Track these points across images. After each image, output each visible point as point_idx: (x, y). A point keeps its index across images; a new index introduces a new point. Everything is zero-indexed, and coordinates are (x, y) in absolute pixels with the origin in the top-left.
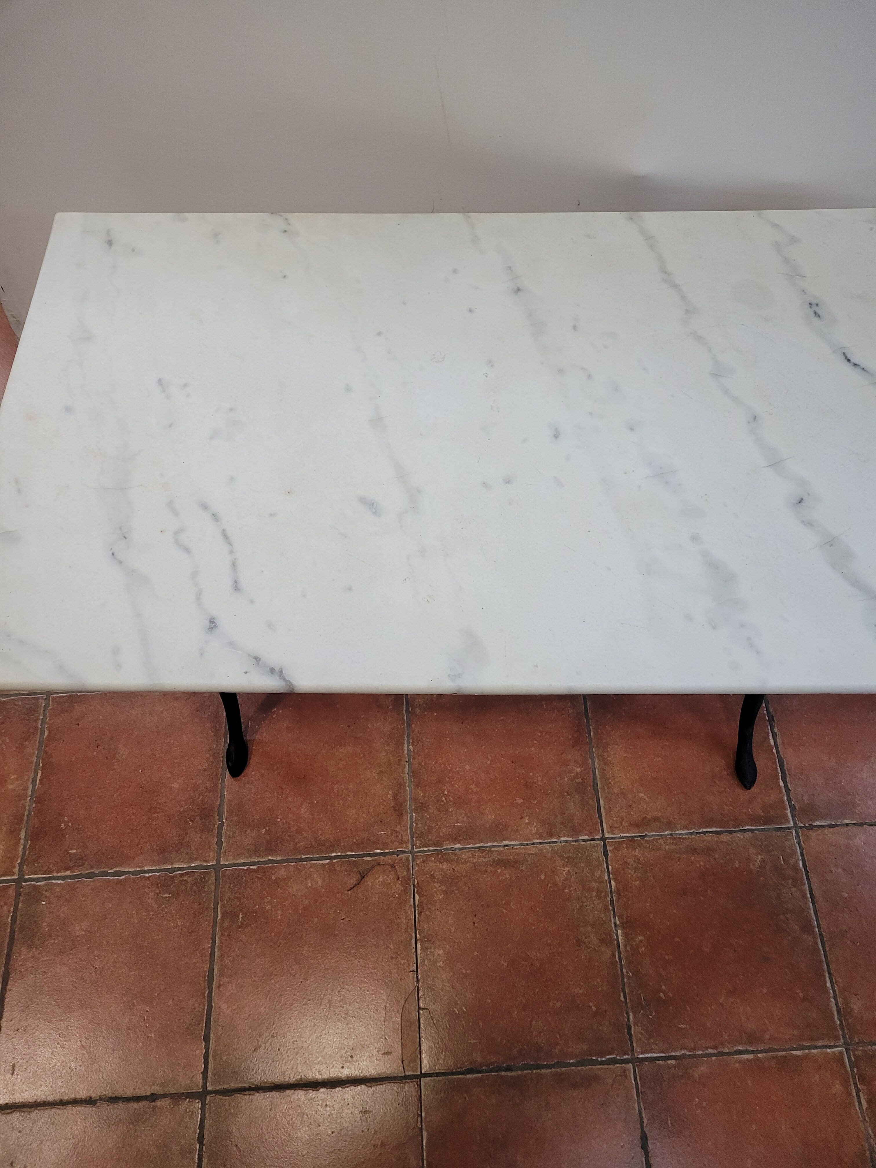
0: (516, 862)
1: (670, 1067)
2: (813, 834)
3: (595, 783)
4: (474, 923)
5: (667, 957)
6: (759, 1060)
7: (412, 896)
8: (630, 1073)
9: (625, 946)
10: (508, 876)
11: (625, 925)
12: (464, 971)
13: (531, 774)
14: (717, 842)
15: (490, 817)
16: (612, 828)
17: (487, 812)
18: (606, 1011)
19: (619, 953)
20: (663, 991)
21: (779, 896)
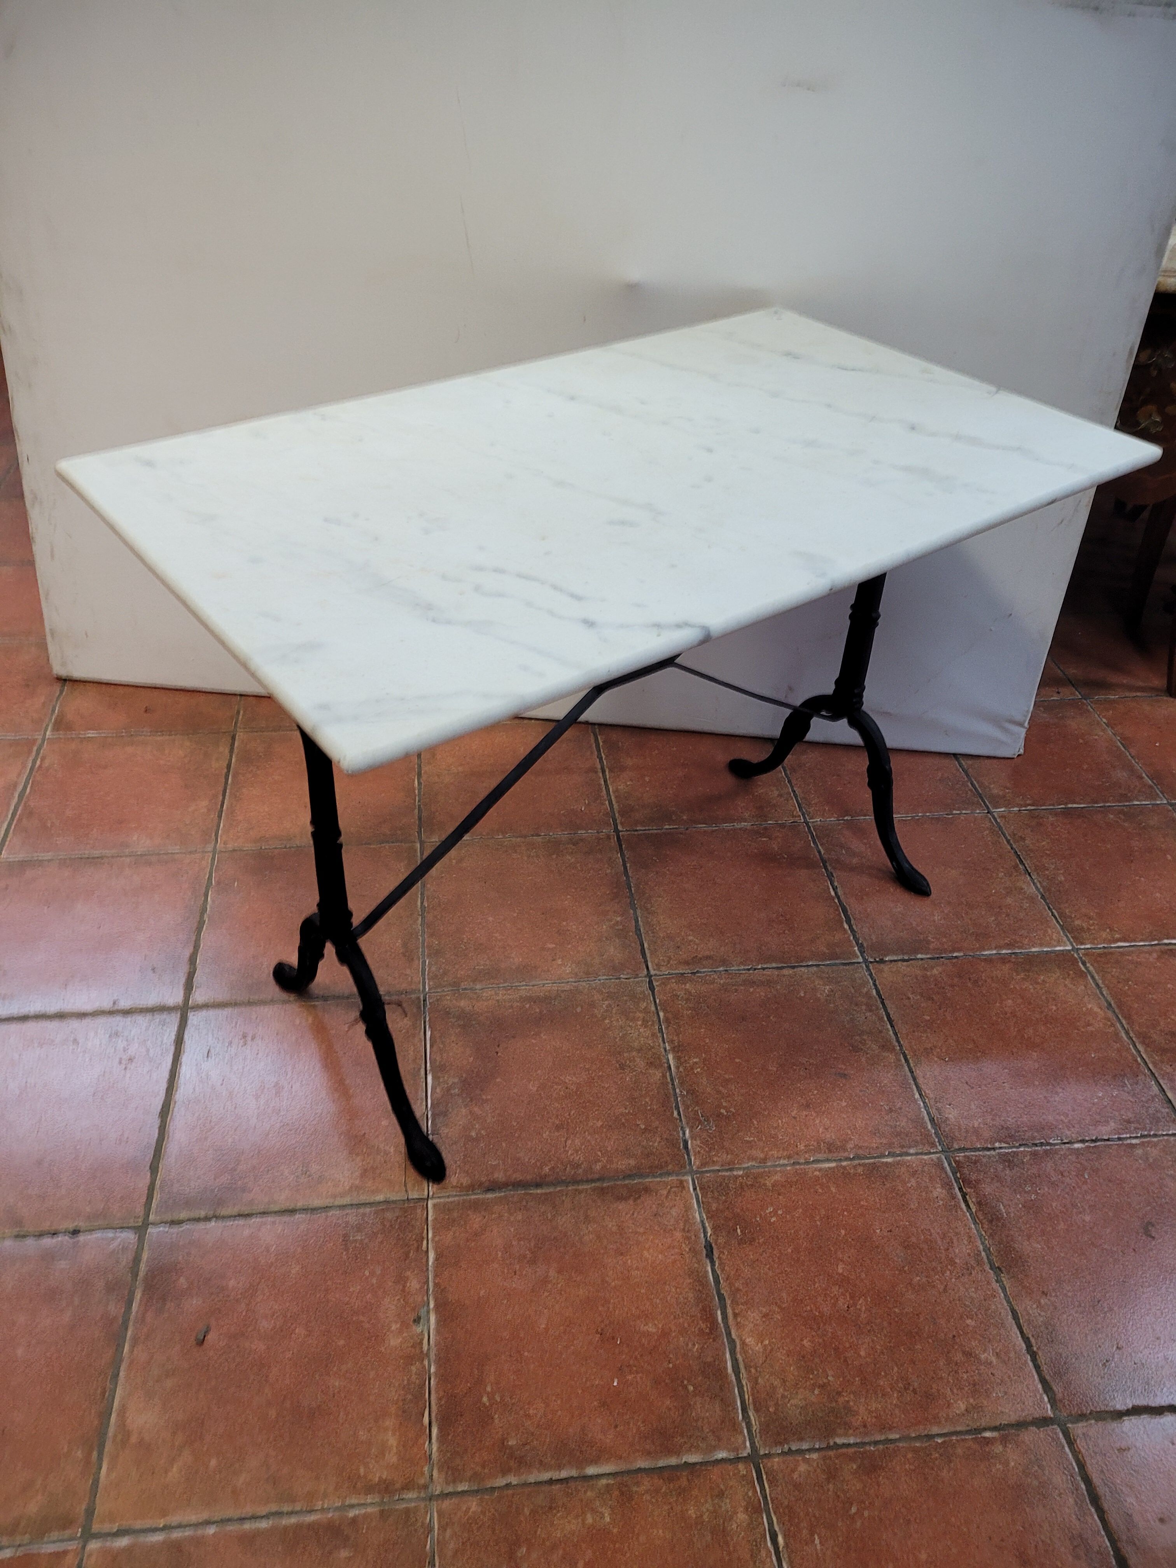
0: (547, 998)
1: (736, 1177)
2: (886, 968)
3: (637, 930)
4: (497, 1053)
5: (727, 1076)
6: (844, 1168)
7: (423, 1030)
8: (688, 1183)
9: (677, 1068)
10: (538, 1010)
11: (677, 1049)
12: (484, 1097)
13: (564, 923)
14: (778, 975)
15: (516, 960)
16: (658, 966)
17: (513, 955)
18: (657, 1128)
19: (671, 1075)
20: (725, 1108)
21: (852, 1020)
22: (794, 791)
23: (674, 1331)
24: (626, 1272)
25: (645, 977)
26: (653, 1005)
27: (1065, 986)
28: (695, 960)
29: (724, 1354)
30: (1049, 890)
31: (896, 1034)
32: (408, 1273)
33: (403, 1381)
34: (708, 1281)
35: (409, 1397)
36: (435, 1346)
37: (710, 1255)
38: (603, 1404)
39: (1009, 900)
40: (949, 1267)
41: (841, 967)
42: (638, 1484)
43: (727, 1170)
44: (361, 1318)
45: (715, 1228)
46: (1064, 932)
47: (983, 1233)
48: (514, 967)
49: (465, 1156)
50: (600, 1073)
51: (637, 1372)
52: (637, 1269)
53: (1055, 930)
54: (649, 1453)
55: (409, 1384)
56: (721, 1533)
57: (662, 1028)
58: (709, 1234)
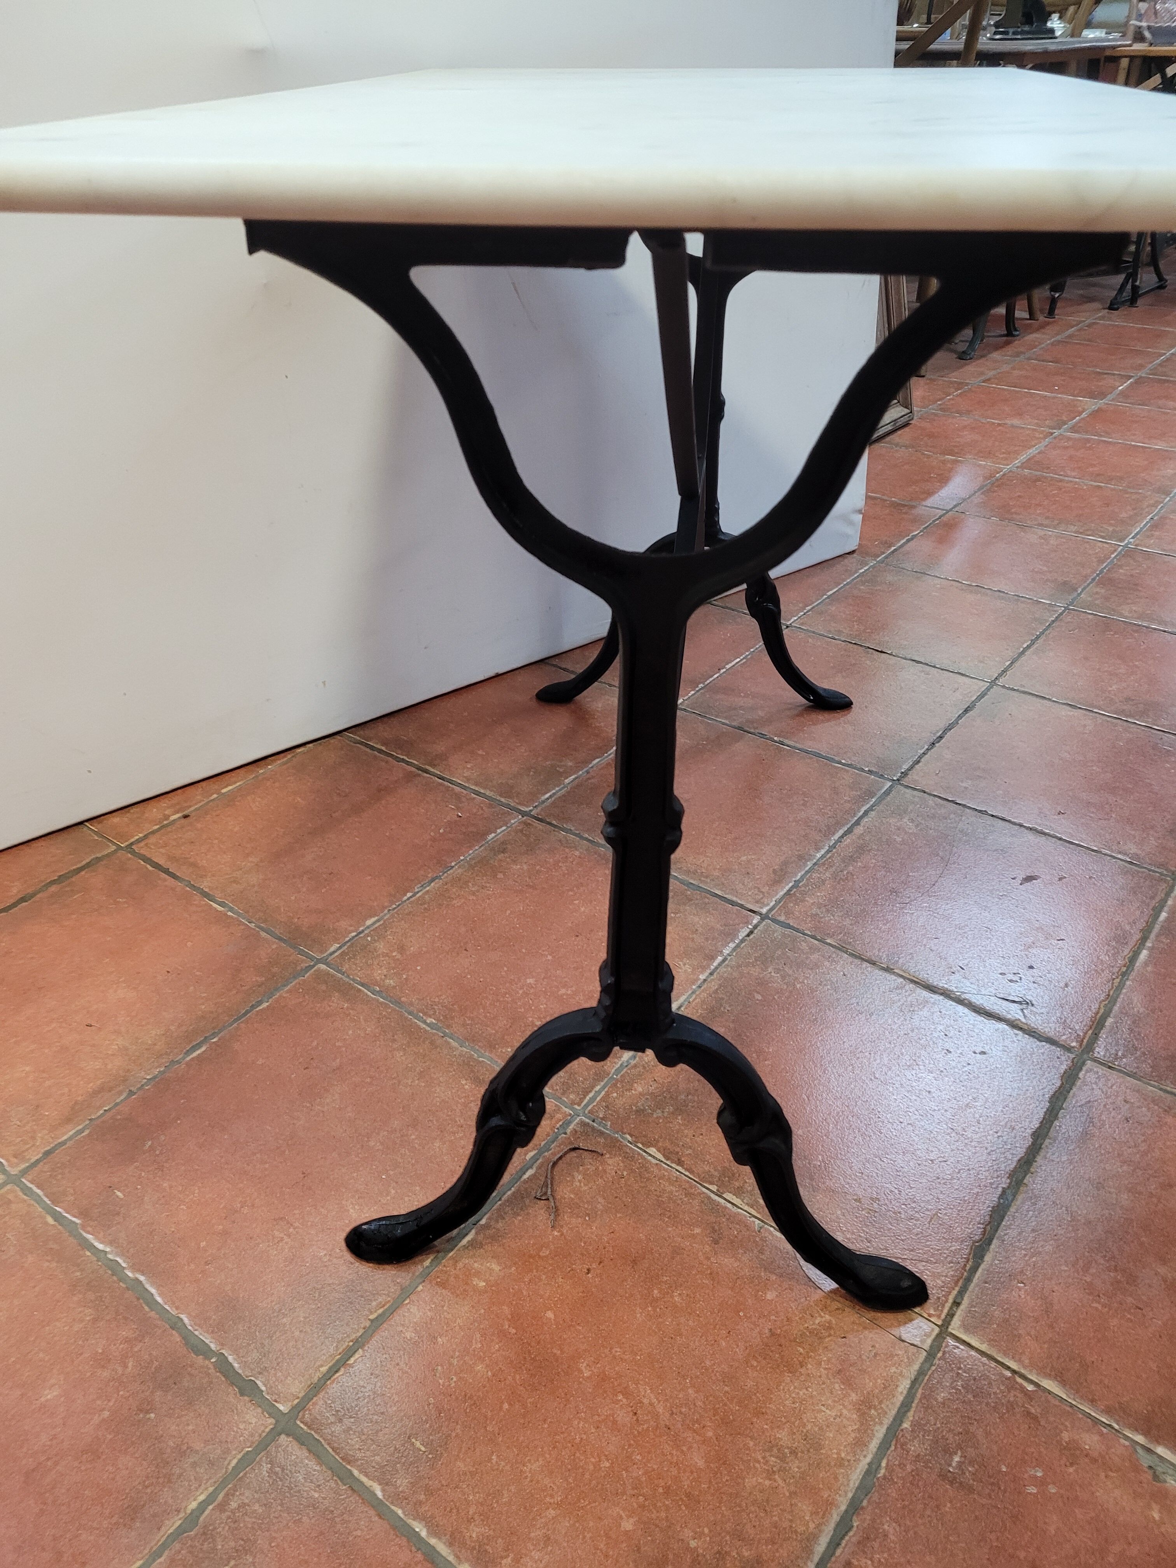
2: (914, 777)
6: (1154, 948)
14: (857, 838)
16: (759, 902)
26: (811, 939)
28: (778, 874)
32: (1065, 1436)
41: (887, 799)
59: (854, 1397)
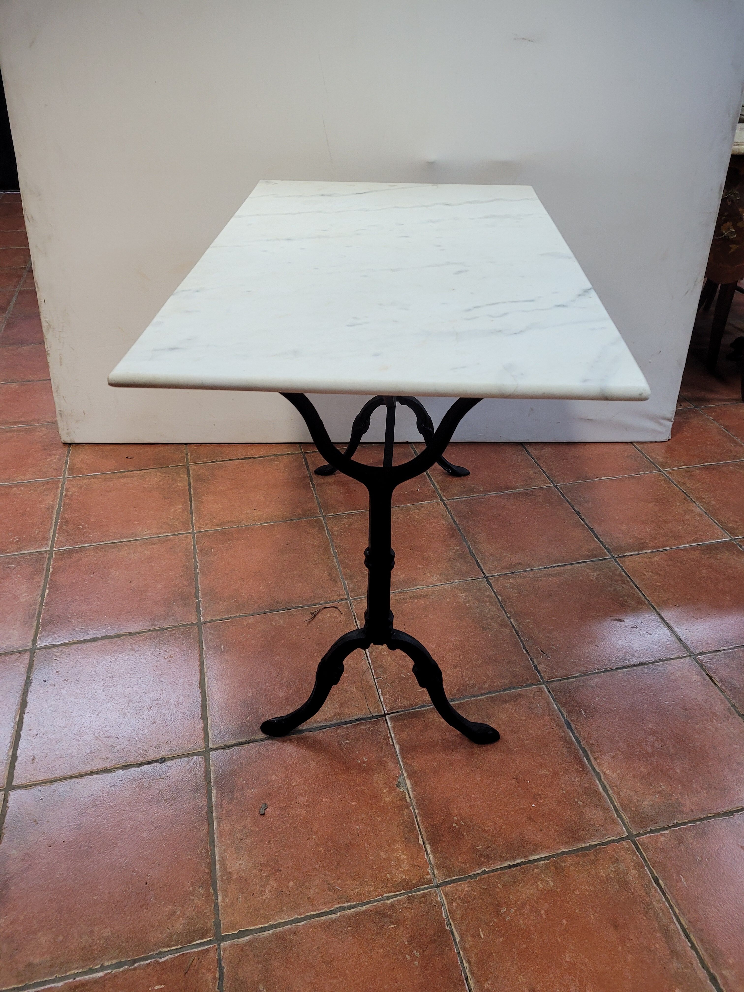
0: (426, 595)
1: (573, 682)
2: (626, 559)
3: (471, 553)
5: (549, 628)
7: (354, 621)
8: (544, 689)
9: (519, 626)
10: (423, 603)
11: (515, 616)
13: (425, 553)
14: (564, 570)
16: (490, 571)
18: (515, 660)
19: (515, 630)
20: (553, 645)
21: (615, 590)
22: (543, 470)
23: (561, 772)
24: (521, 742)
25: (484, 578)
26: (493, 593)
27: (734, 559)
28: (511, 566)
29: (595, 781)
30: (708, 509)
31: (643, 595)
32: (385, 759)
33: (400, 820)
34: (573, 741)
35: (407, 829)
36: (415, 798)
37: (569, 727)
38: (530, 818)
39: (687, 517)
40: (715, 718)
41: (600, 562)
42: (564, 861)
43: (565, 679)
44: (362, 787)
45: (568, 712)
46: (724, 531)
47: (728, 697)
48: (401, 580)
49: (402, 689)
50: (472, 634)
51: (545, 798)
52: (527, 740)
53: (719, 531)
54: (566, 843)
55: (403, 822)
56: (624, 884)
57: (502, 605)
58: (565, 716)
59: (338, 710)
